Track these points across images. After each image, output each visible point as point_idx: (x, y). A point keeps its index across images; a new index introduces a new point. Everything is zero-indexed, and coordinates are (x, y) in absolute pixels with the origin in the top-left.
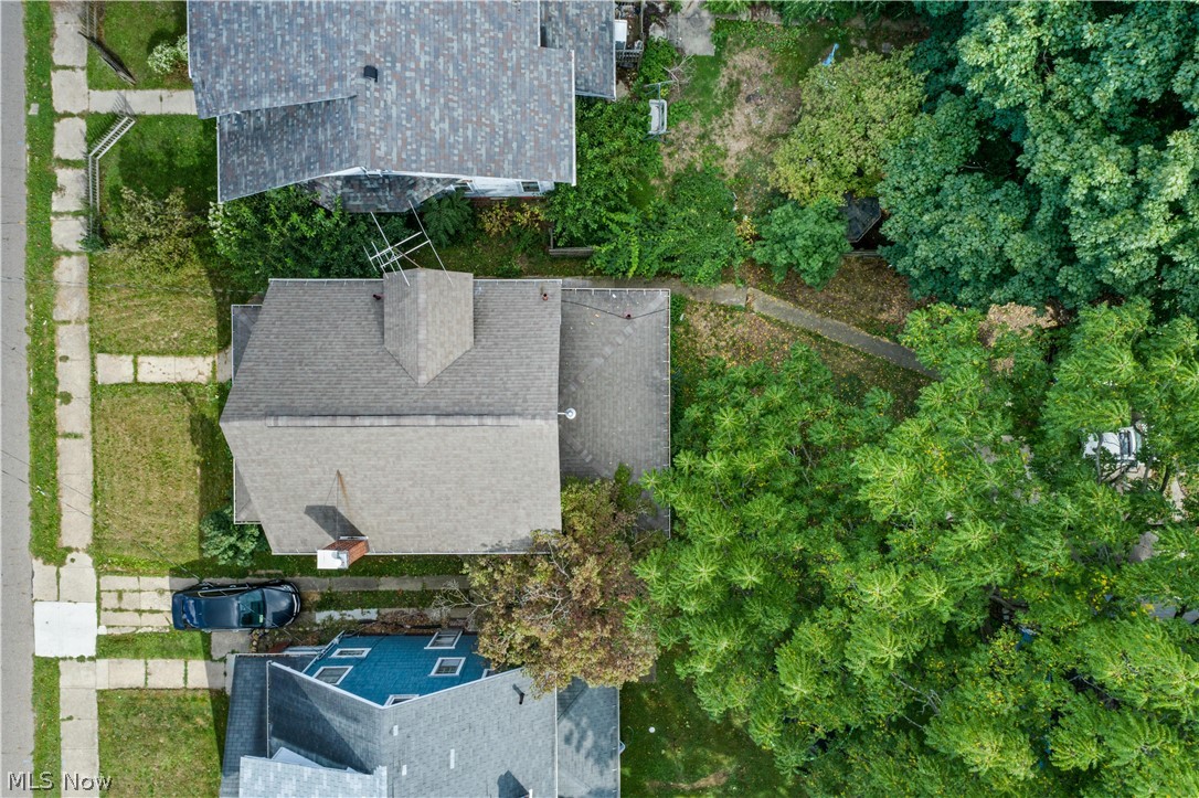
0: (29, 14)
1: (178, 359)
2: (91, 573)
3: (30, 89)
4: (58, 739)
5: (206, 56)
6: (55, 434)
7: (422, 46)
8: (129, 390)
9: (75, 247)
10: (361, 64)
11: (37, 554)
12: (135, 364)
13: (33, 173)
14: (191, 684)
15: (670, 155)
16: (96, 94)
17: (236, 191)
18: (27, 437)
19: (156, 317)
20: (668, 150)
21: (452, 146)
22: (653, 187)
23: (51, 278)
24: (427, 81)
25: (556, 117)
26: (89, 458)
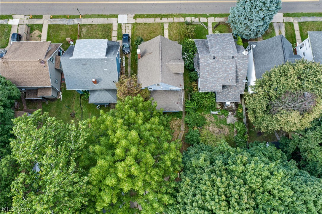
0: (223, 14)
1: (168, 35)
2: (132, 23)
3: (211, 14)
4: (104, 18)
5: (216, 36)
6: (155, 18)
7: (220, 66)
8: (163, 28)
9: (186, 20)
10: (215, 56)
11: (135, 15)
12: (167, 29)
13: (198, 15)
14: (113, 37)
15: (208, 116)
16: (211, 24)
17: (196, 41)
18: (155, 14)
19: (175, 32)
20: (209, 115)
21: (204, 70)
22: (202, 113)
23: (181, 17)
24: (214, 67)
25: (211, 88)
26: (151, 22)
